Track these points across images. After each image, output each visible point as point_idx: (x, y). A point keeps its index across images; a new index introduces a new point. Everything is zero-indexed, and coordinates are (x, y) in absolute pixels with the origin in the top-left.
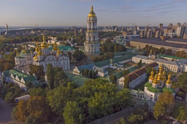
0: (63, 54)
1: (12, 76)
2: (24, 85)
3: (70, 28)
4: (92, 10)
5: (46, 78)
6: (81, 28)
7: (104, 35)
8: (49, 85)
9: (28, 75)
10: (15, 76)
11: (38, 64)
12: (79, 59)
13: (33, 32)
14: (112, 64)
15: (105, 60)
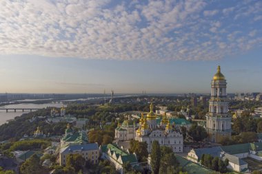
0: (174, 129)
1: (109, 152)
2: (121, 167)
3: (185, 95)
4: (219, 72)
5: (149, 161)
6: (201, 95)
7: (237, 105)
8: (153, 172)
9: (127, 153)
10: (112, 152)
11: (141, 140)
12: (197, 138)
13: (139, 100)
14: (254, 152)
15: (240, 143)
